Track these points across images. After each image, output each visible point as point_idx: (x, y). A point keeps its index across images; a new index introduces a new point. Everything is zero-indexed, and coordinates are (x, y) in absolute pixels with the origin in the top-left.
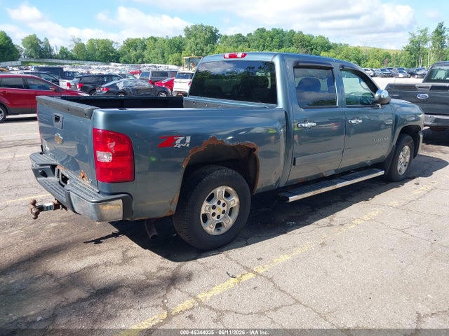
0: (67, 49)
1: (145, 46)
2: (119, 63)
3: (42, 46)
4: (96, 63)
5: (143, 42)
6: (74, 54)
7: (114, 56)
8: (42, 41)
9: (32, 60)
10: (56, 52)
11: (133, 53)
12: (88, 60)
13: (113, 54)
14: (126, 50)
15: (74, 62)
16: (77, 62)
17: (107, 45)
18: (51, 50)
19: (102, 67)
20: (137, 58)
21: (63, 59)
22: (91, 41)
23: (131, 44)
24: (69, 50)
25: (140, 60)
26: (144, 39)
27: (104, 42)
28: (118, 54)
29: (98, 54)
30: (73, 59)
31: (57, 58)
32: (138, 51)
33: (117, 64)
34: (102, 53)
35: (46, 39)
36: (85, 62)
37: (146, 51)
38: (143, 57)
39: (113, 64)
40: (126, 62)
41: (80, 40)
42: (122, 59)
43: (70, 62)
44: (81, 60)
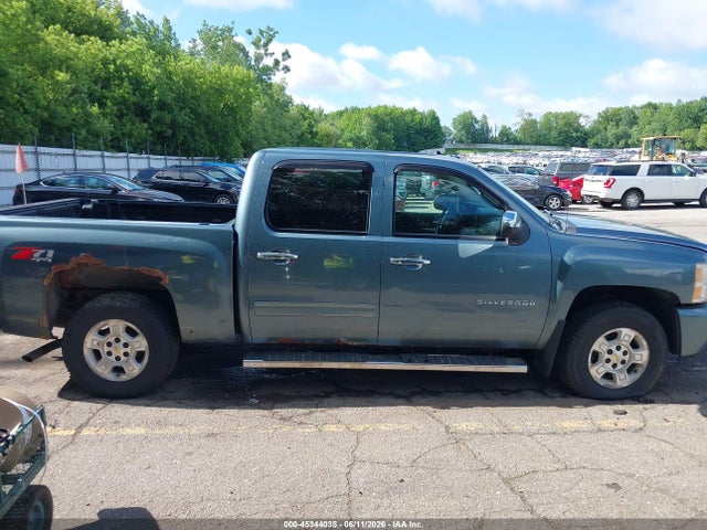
0: (510, 129)
1: (636, 118)
2: (586, 147)
3: (477, 126)
4: (548, 148)
5: (632, 112)
6: (519, 136)
7: (579, 138)
8: (478, 119)
9: (462, 146)
10: (495, 134)
11: (612, 131)
12: (538, 143)
13: (579, 134)
14: (602, 128)
15: (516, 147)
16: (522, 147)
17: (570, 121)
18: (488, 131)
19: (555, 153)
20: (618, 138)
21: (502, 143)
22: (548, 116)
23: (611, 117)
24: (513, 130)
25: (622, 142)
26: (635, 107)
27: (565, 116)
28: (586, 134)
29: (554, 134)
30: (516, 142)
31: (494, 141)
32: (621, 128)
33: (582, 150)
34: (560, 133)
35: (485, 117)
36: (532, 147)
37: (635, 127)
38: (629, 136)
39: (574, 149)
40: (597, 146)
41: (530, 115)
42: (591, 142)
43: (511, 147)
44: (528, 144)
